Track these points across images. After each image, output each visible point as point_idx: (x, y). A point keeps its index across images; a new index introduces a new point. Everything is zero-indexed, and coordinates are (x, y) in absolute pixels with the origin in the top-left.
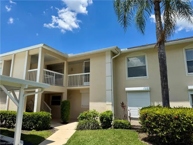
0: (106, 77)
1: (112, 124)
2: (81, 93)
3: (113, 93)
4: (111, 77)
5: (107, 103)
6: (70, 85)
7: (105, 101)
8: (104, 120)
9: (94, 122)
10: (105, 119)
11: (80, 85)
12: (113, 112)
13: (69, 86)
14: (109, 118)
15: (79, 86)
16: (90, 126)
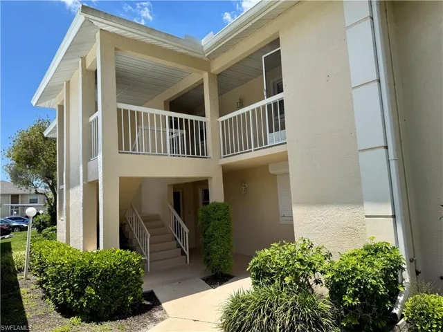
0: (354, 92)
1: (396, 311)
2: (275, 176)
3: (393, 164)
4: (376, 83)
5: (369, 209)
6: (228, 153)
7: (358, 201)
8: (346, 298)
9: (294, 304)
10: (354, 295)
11: (256, 146)
12: (402, 252)
13: (224, 154)
14: (376, 288)
15: (253, 149)
16: (275, 324)
